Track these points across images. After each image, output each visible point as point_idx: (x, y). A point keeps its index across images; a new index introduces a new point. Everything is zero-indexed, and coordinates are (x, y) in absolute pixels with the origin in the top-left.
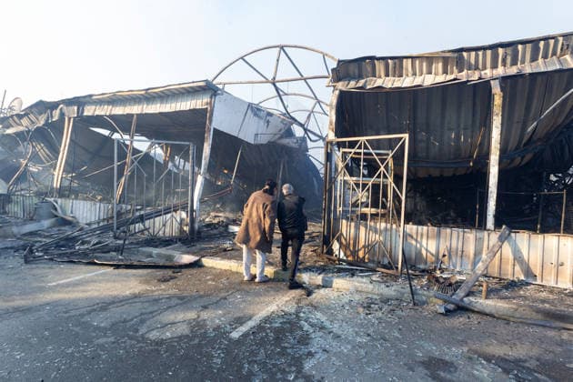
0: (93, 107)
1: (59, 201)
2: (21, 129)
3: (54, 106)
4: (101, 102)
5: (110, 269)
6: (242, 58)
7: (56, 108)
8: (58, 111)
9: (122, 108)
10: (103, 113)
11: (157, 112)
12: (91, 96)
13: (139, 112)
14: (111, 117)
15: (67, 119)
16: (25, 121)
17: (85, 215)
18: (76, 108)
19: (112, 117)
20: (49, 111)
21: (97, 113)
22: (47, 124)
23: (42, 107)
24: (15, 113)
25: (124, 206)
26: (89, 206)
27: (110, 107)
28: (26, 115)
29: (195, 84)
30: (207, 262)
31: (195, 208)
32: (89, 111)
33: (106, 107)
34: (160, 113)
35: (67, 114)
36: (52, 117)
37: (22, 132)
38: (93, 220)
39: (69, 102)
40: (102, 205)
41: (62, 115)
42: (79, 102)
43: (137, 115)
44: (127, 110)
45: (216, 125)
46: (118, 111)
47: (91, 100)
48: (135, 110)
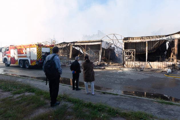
3: (68, 43)
6: (107, 36)
21: (77, 44)
22: (66, 46)
23: (65, 43)
28: (60, 44)
29: (99, 40)
30: (106, 68)
32: (76, 44)
33: (79, 43)
36: (68, 45)
39: (72, 43)
41: (70, 45)
42: (74, 43)
43: (86, 45)
44: (84, 44)
45: (102, 47)
46: (82, 44)
47: (77, 42)
48: (86, 44)
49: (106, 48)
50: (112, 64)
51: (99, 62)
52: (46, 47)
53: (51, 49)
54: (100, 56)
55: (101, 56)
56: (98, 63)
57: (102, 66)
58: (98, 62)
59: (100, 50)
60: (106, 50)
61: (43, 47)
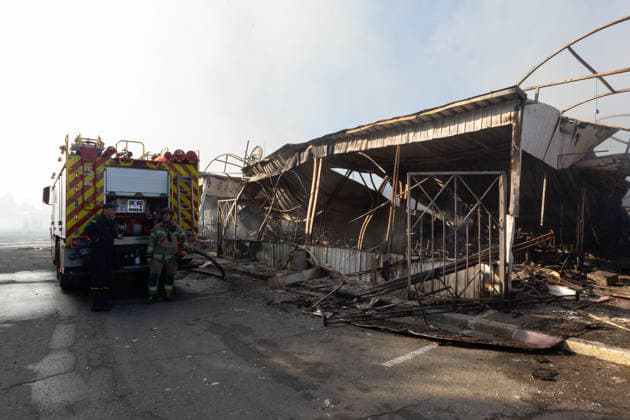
0: (345, 144)
1: (312, 248)
2: (264, 176)
3: (301, 148)
4: (354, 137)
5: (435, 345)
6: (569, 47)
7: (304, 150)
8: (306, 153)
9: (380, 140)
10: (357, 149)
11: (430, 138)
12: (344, 131)
13: (404, 142)
14: (366, 151)
15: (315, 160)
16: (268, 168)
17: (343, 264)
18: (325, 147)
19: (369, 152)
20: (297, 154)
21: (349, 149)
22: (294, 167)
23: (289, 150)
24: (257, 161)
25: (394, 256)
26: (348, 255)
27: (365, 141)
28: (271, 161)
29: (495, 95)
30: (572, 344)
31: (508, 260)
32: (340, 149)
33: (360, 141)
34: (434, 140)
35: (315, 153)
36: (300, 160)
37: (267, 179)
38: (353, 271)
39: (318, 142)
40: (364, 254)
41: (311, 155)
42: (330, 140)
43: (401, 146)
44: (388, 142)
45: (524, 146)
46: (376, 144)
47: (343, 136)
48: (398, 140)
49: (553, 163)
50: (612, 282)
51: (495, 267)
52: (140, 164)
53: (175, 181)
54: (510, 222)
55: (517, 224)
56: (486, 278)
57: (530, 305)
58: (487, 269)
59: (507, 171)
60: (556, 176)
61: (117, 163)
